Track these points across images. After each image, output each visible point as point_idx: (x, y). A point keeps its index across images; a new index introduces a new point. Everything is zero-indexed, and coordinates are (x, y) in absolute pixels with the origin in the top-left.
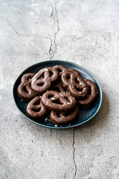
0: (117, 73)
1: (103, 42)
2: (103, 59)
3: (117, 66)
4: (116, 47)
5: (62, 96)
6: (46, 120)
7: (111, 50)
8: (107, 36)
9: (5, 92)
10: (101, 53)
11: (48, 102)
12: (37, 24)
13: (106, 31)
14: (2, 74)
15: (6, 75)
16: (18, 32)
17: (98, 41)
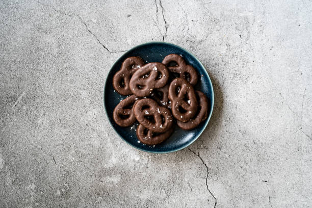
0: (261, 105)
1: (237, 44)
2: (239, 81)
3: (260, 93)
4: (259, 51)
5: (159, 112)
6: (132, 128)
7: (251, 59)
8: (243, 26)
9: (121, 168)
10: (236, 69)
11: (140, 115)
12: (131, 18)
13: (241, 15)
14: (109, 139)
15: (114, 139)
16: (106, 46)
17: (230, 42)
